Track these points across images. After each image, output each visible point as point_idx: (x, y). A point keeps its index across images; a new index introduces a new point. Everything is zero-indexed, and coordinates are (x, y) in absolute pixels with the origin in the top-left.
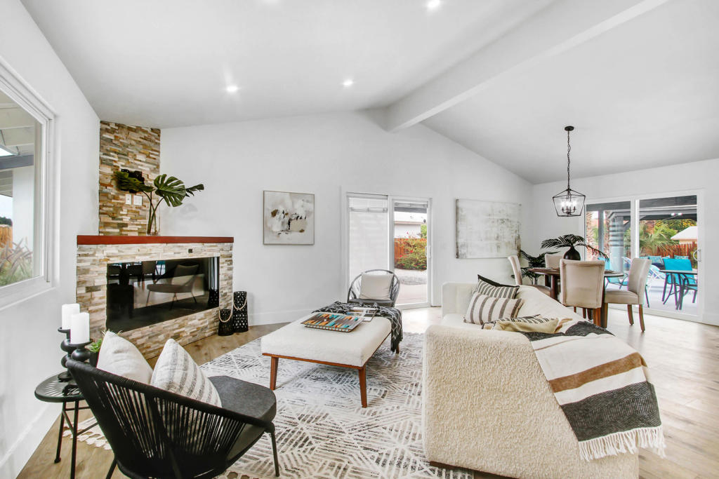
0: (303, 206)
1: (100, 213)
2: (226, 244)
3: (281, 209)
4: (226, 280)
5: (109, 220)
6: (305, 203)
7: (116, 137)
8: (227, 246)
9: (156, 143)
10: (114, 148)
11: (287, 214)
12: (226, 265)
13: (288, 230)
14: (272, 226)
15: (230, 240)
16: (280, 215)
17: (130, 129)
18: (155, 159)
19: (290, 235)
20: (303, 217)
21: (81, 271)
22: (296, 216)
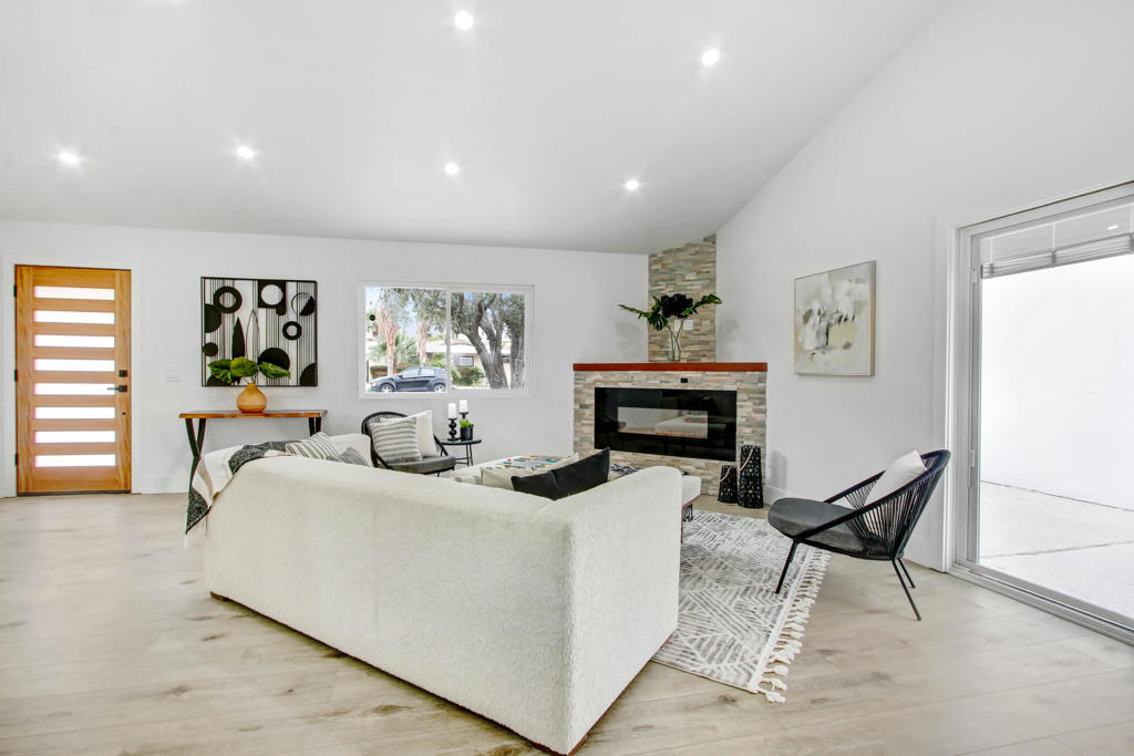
0: (849, 294)
1: (650, 343)
2: (749, 373)
3: (816, 306)
4: (750, 426)
5: (658, 348)
6: (854, 285)
7: (663, 265)
8: (751, 376)
9: (710, 253)
10: (662, 277)
11: (824, 315)
12: (750, 403)
13: (825, 347)
14: (803, 341)
15: (762, 367)
16: (815, 318)
17: (678, 250)
18: (708, 272)
19: (829, 356)
20: (850, 317)
21: (577, 391)
22: (837, 316)
